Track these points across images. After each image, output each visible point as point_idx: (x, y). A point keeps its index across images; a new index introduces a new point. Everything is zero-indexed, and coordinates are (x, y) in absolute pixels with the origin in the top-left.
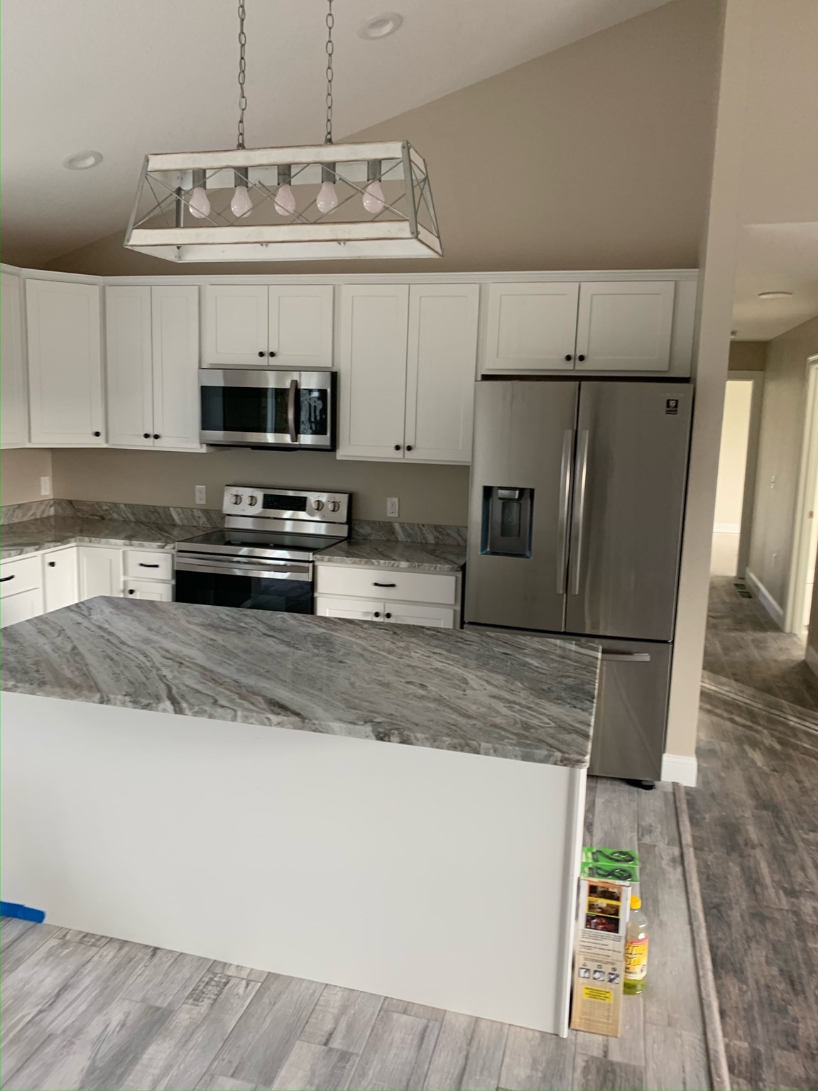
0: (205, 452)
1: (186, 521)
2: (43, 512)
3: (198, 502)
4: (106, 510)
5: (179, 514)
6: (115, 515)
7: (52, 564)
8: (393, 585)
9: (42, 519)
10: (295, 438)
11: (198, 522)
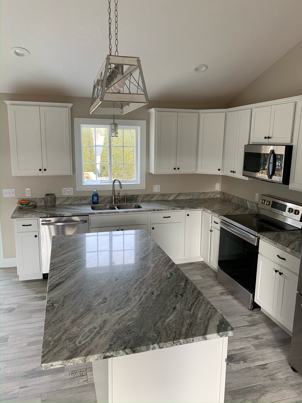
0: (247, 180)
1: (251, 207)
2: (214, 196)
3: (256, 200)
4: (231, 198)
5: (249, 204)
6: (233, 201)
7: (188, 215)
8: (284, 259)
9: (213, 198)
10: (270, 177)
11: (254, 208)
